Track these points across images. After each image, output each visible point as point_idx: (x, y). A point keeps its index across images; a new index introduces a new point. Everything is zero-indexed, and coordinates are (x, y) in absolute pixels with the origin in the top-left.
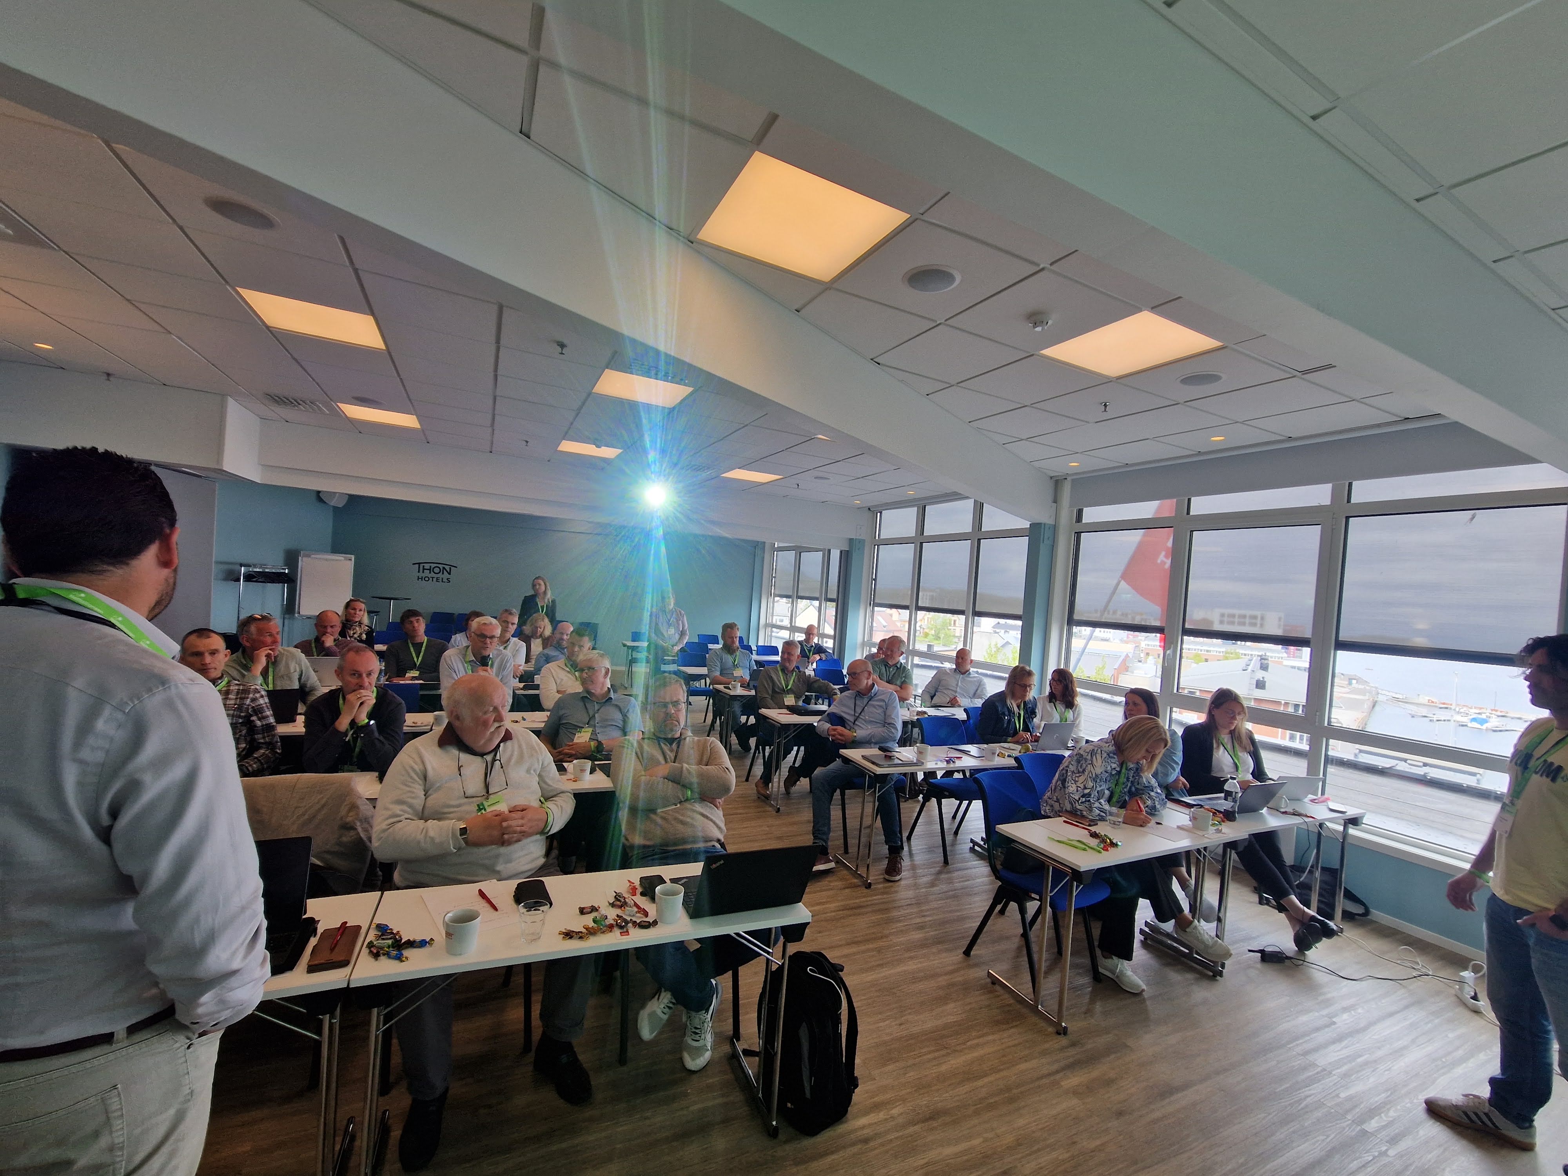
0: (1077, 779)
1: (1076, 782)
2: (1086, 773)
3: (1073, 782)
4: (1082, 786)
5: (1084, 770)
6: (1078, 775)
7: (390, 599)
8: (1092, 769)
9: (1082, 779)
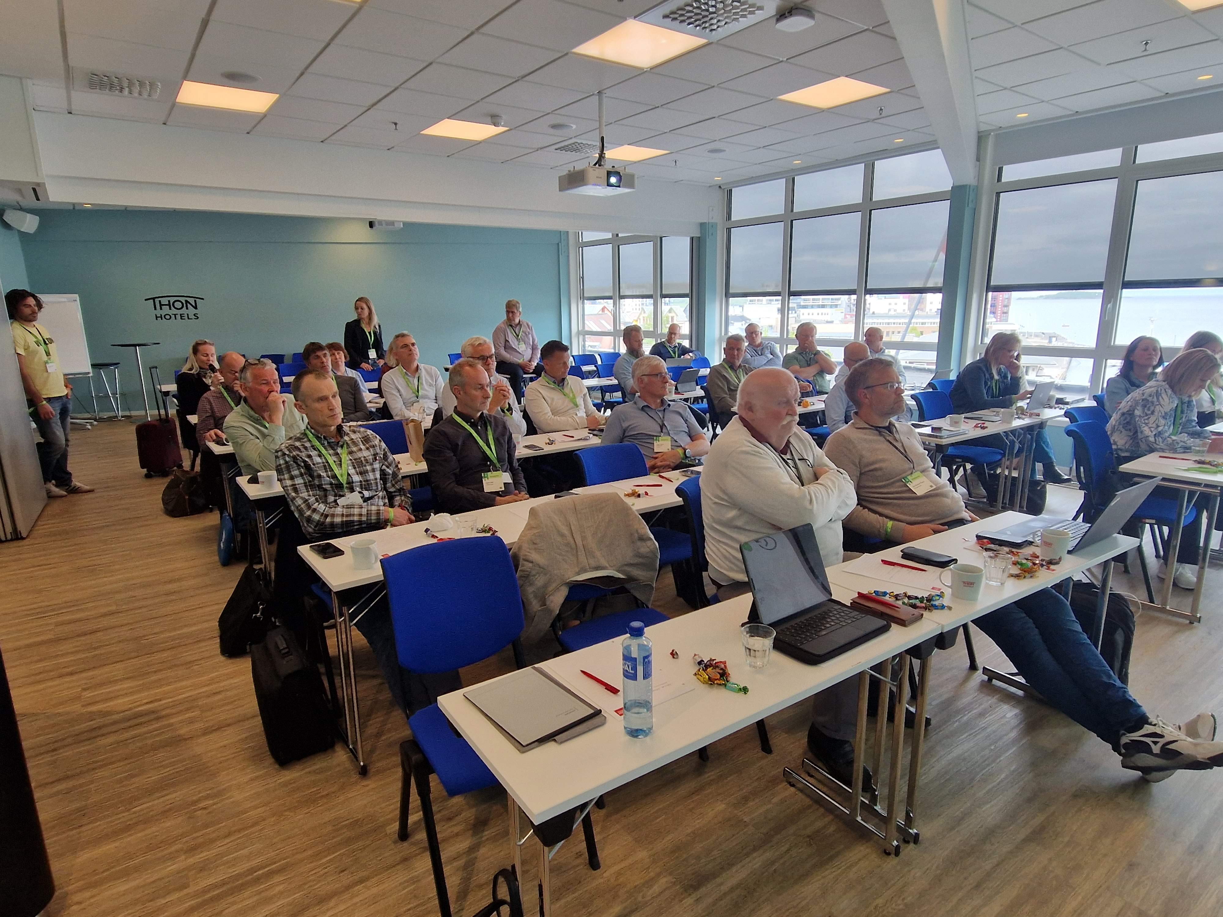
0: (1146, 421)
1: (1146, 424)
2: (1156, 413)
3: (1144, 425)
4: (1154, 425)
5: (1153, 412)
6: (1146, 418)
7: (135, 346)
8: (1161, 409)
9: (1153, 419)
